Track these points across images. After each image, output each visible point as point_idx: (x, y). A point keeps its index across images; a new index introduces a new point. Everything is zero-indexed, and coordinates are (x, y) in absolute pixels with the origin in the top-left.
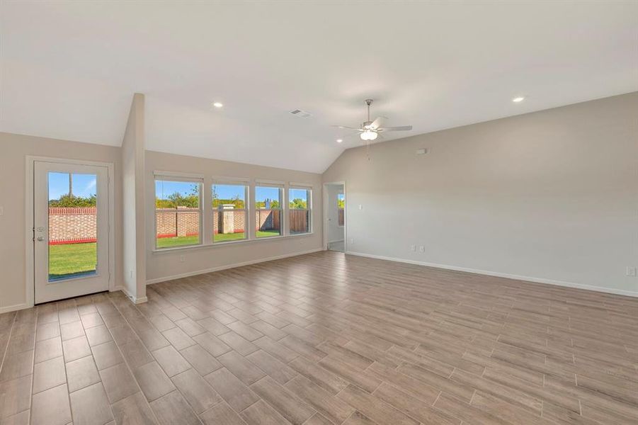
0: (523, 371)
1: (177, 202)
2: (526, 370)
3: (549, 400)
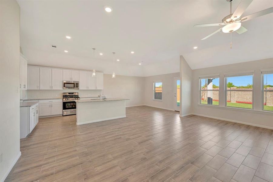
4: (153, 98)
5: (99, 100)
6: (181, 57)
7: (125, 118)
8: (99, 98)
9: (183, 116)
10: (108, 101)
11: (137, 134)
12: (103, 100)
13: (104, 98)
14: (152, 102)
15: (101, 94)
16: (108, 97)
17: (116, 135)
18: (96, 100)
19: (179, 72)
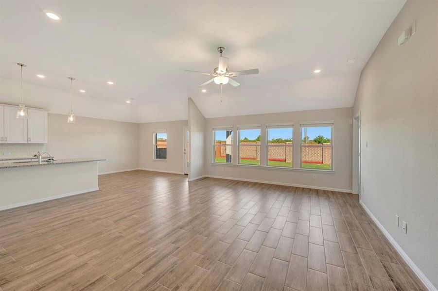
0: (57, 275)
1: (319, 141)
2: (56, 277)
3: (23, 276)
4: (154, 157)
5: (37, 163)
6: (190, 99)
7: (98, 191)
8: (37, 160)
9: (192, 179)
10: (56, 164)
11: (115, 211)
12: (46, 163)
13: (49, 161)
14: (150, 163)
15: (41, 153)
16: (58, 157)
17: (75, 217)
18: (29, 164)
19: (187, 119)
